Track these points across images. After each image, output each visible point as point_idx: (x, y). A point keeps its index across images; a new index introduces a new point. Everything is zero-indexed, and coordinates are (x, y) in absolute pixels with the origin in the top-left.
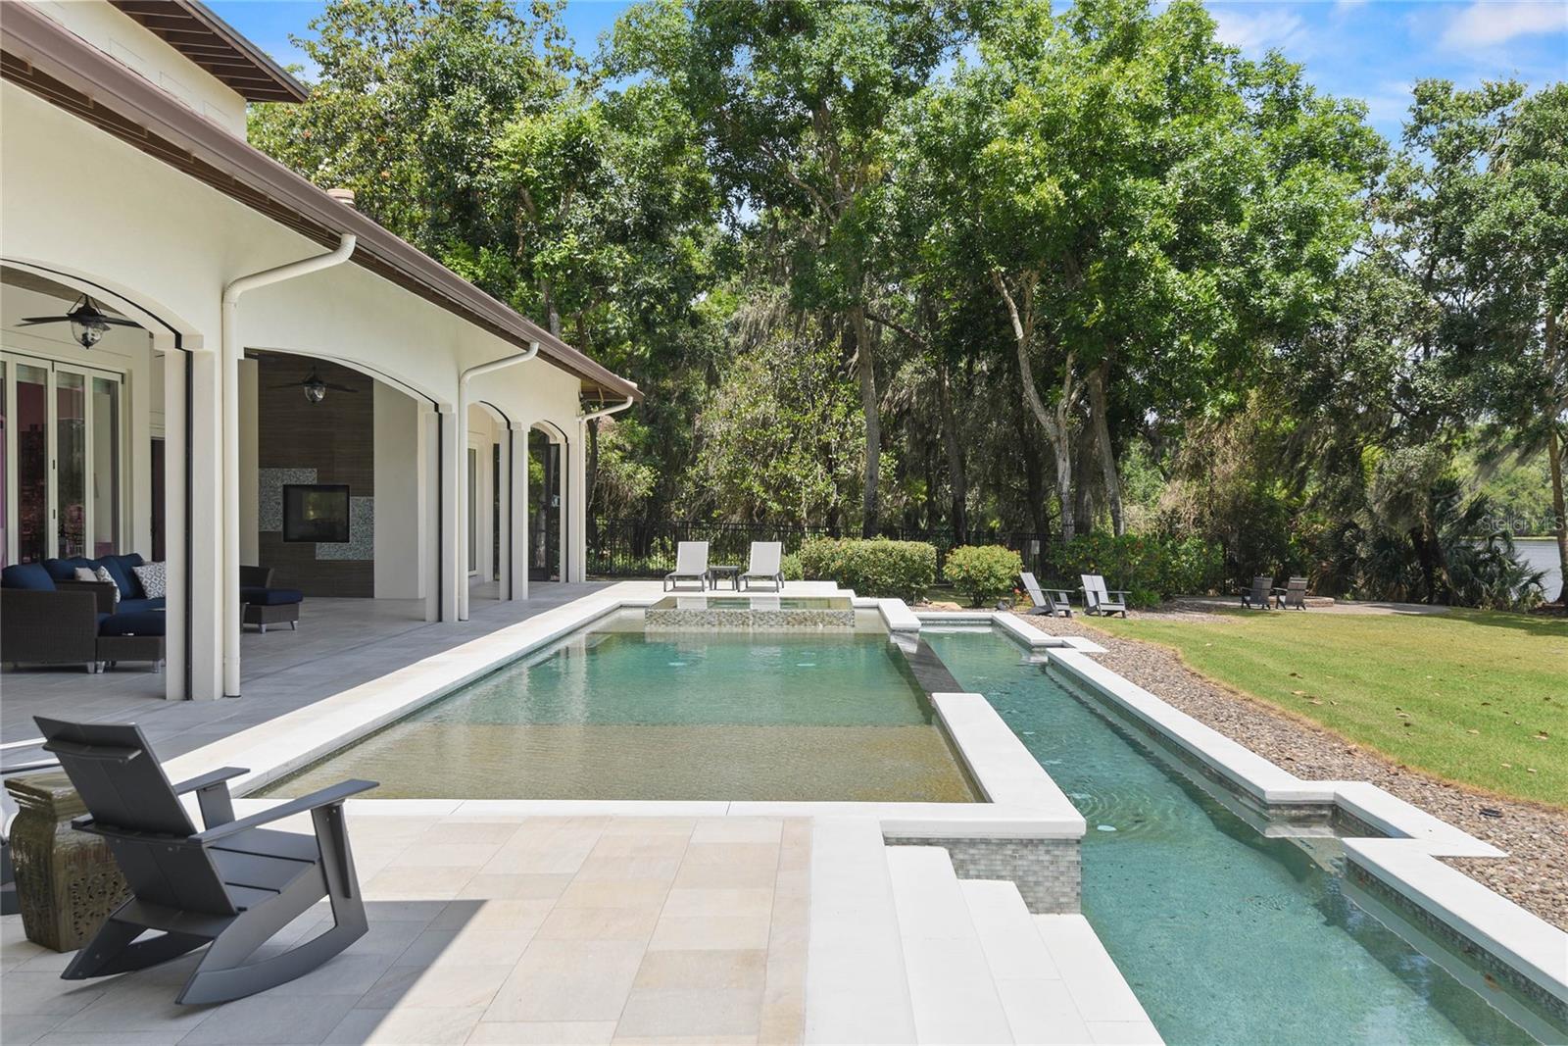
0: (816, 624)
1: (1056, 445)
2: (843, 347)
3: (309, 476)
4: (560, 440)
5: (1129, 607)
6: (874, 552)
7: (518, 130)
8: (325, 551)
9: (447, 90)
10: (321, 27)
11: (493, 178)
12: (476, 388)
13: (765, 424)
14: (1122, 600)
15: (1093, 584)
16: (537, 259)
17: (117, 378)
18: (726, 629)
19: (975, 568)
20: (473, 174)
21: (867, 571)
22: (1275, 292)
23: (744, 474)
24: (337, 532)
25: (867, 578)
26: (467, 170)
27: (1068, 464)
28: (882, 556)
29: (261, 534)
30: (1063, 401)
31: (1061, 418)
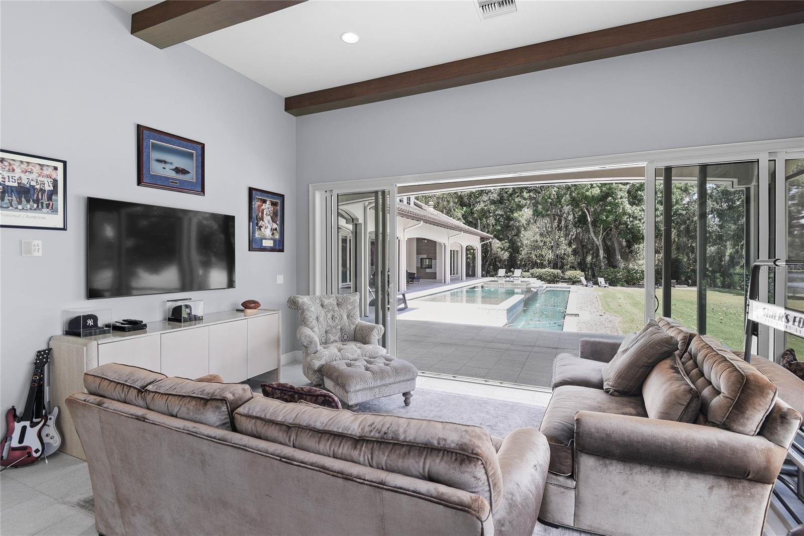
2: (558, 222)
3: (425, 256)
4: (475, 247)
6: (549, 272)
8: (428, 270)
12: (452, 240)
13: (537, 241)
14: (608, 284)
15: (601, 280)
16: (475, 209)
19: (572, 276)
21: (544, 276)
23: (531, 253)
24: (430, 267)
25: (543, 278)
27: (602, 252)
28: (551, 273)
29: (417, 267)
30: (600, 236)
31: (600, 240)
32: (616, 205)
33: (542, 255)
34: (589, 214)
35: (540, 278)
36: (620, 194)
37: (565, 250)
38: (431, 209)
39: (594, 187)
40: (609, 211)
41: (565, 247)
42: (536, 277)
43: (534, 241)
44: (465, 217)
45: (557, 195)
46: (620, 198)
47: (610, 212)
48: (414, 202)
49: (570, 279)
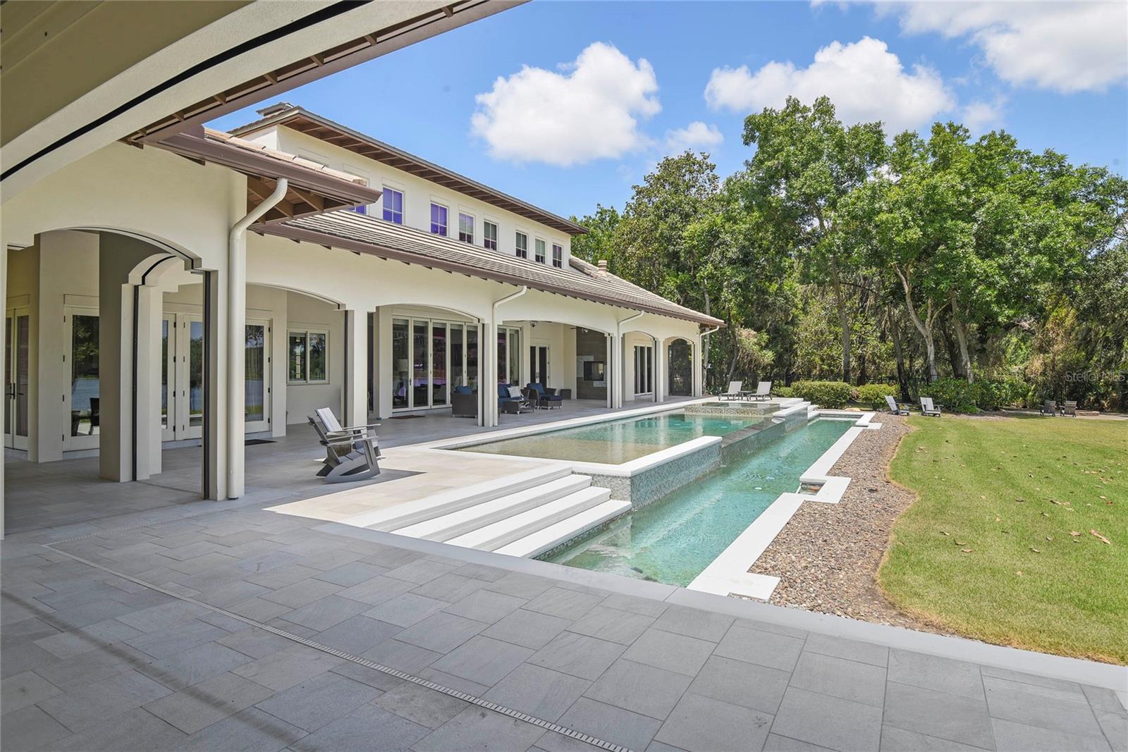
0: (748, 414)
1: (926, 339)
3: (591, 358)
4: (692, 343)
5: (943, 412)
6: (820, 386)
7: (693, 227)
8: (597, 384)
9: (666, 216)
10: (635, 198)
11: (683, 247)
12: (627, 327)
13: (822, 333)
14: (939, 409)
15: (927, 402)
17: (519, 329)
18: (714, 414)
19: (869, 394)
20: (675, 246)
21: (817, 395)
22: (1027, 265)
25: (817, 398)
26: (673, 245)
27: (933, 347)
28: (823, 388)
29: (577, 378)
30: (928, 320)
31: (927, 327)
32: (955, 261)
33: (832, 357)
34: (906, 278)
35: (810, 397)
36: (961, 239)
37: (875, 347)
38: (603, 274)
39: (909, 228)
40: (940, 272)
41: (875, 343)
42: (803, 396)
43: (816, 333)
44: (681, 289)
45: (843, 244)
46: (962, 248)
47: (943, 273)
48: (570, 261)
49: (866, 399)
